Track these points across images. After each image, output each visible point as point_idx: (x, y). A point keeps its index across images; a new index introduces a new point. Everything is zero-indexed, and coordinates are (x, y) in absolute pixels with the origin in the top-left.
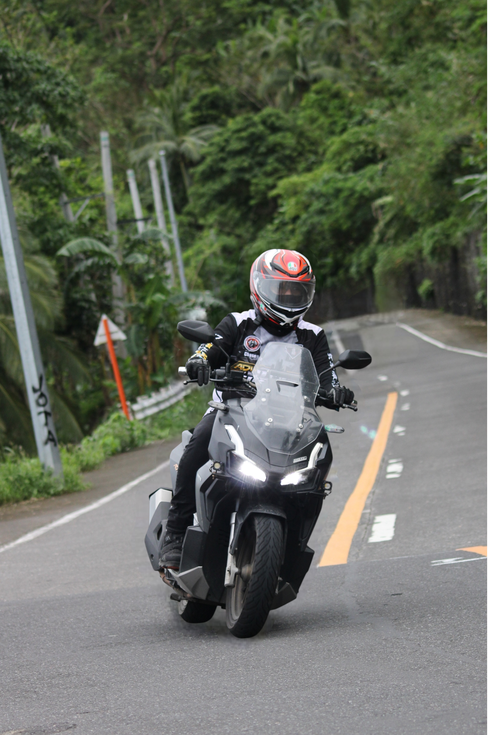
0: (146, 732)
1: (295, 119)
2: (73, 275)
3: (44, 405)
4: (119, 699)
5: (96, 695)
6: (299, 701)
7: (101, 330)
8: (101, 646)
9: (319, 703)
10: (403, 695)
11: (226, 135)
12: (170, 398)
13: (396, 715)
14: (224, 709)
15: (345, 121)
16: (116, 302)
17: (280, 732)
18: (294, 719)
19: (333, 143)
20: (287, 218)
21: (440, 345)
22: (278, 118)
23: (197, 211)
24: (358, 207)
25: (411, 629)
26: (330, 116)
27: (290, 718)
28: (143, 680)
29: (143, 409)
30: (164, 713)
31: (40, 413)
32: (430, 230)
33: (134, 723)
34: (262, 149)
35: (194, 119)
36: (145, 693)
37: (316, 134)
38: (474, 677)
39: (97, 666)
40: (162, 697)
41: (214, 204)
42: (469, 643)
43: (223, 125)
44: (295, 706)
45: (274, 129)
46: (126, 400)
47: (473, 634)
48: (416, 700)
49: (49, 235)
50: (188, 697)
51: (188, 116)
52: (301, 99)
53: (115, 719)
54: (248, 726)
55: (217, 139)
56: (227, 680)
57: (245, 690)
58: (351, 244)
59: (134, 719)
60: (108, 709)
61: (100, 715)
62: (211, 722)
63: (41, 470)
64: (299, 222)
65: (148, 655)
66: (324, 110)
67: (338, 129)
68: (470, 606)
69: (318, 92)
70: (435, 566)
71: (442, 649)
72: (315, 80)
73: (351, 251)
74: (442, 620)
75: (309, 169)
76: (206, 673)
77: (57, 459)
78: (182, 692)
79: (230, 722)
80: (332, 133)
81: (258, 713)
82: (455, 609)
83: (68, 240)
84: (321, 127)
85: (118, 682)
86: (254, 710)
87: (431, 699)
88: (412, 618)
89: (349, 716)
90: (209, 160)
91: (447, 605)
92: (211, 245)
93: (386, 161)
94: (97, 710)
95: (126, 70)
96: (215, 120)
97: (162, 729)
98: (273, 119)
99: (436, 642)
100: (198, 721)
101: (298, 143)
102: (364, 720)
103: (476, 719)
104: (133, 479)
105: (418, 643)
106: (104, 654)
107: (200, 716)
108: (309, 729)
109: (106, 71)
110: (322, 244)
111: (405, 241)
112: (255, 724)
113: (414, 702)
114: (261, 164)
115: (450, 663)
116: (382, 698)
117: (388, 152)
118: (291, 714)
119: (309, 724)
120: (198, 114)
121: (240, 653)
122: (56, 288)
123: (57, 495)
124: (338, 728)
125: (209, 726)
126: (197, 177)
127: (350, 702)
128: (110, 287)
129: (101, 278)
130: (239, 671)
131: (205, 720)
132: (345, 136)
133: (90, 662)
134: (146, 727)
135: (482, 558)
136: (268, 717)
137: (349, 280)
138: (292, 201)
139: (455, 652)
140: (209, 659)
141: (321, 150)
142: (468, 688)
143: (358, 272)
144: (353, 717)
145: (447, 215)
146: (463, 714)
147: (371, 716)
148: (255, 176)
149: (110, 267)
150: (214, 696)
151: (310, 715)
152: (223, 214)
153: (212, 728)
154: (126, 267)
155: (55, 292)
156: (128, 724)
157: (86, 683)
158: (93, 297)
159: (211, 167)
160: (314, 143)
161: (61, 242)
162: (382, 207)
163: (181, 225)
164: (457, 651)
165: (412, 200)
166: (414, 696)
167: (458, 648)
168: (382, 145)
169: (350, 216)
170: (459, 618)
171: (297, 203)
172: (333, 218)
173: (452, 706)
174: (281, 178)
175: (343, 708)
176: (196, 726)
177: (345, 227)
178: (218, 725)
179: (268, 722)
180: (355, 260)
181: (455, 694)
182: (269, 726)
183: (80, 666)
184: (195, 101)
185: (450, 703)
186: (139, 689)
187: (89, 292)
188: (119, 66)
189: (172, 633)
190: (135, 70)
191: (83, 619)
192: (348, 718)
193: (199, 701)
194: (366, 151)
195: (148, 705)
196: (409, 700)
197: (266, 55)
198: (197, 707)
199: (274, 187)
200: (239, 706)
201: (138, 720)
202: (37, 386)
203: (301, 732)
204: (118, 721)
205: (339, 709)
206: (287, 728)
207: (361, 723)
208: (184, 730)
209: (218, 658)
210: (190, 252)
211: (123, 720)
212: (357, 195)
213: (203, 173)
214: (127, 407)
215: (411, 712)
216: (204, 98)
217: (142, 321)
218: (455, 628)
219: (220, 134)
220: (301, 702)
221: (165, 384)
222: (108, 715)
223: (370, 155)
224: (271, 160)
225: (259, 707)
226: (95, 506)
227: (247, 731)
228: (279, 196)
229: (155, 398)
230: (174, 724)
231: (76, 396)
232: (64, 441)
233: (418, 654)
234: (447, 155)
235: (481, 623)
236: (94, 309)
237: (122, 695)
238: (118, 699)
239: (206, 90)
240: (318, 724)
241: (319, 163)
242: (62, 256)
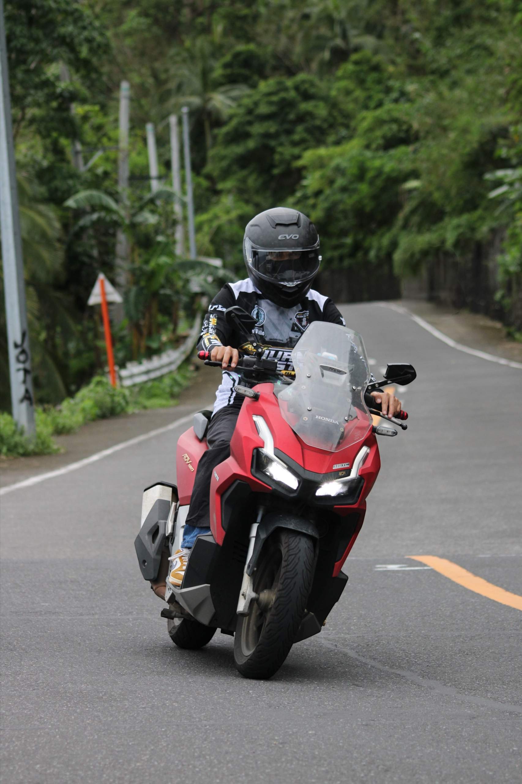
0: (49, 698)
1: (330, 89)
2: (76, 228)
3: (24, 362)
4: (34, 666)
5: (13, 659)
6: (203, 686)
7: (97, 290)
8: (31, 613)
9: (221, 690)
10: (303, 691)
11: (256, 97)
12: (161, 367)
13: (289, 709)
14: (130, 685)
15: (381, 96)
16: (118, 262)
17: (174, 713)
18: (192, 702)
19: (364, 119)
20: (310, 191)
21: (450, 342)
22: (312, 84)
23: (216, 174)
24: (384, 189)
25: (333, 630)
26: (365, 89)
27: (189, 701)
28: (62, 650)
29: (132, 376)
30: (72, 683)
31: (18, 370)
32: (455, 221)
33: (40, 689)
34: (292, 116)
35: (223, 76)
36: (60, 662)
37: (350, 107)
38: (376, 682)
39: (21, 632)
40: (74, 668)
41: (235, 168)
42: (384, 649)
43: (254, 86)
44: (198, 690)
45: (307, 96)
46: (115, 364)
47: (391, 641)
48: (313, 697)
49: (57, 183)
50: (99, 671)
51: (218, 72)
52: (337, 68)
53: (24, 684)
54: (147, 704)
55: (246, 101)
56: (142, 658)
57: (155, 670)
58: (373, 226)
59: (41, 686)
60: (20, 674)
61: (11, 678)
62: (113, 696)
63: (13, 428)
64: (322, 198)
65: (74, 626)
66: (361, 82)
67: (372, 104)
68: (397, 614)
69: (357, 63)
70: (378, 571)
71: (356, 652)
72: (357, 49)
73: (372, 233)
74: (365, 625)
75: (338, 143)
76: (124, 650)
77: (31, 419)
78: (95, 665)
79: (131, 698)
80: (366, 107)
81: (160, 693)
82: (382, 615)
83: (77, 192)
84: (356, 101)
85: (38, 649)
86: (157, 690)
87: (327, 697)
88: (338, 619)
89: (245, 705)
90: (234, 123)
91: (377, 610)
92: (228, 212)
93: (417, 145)
94: (10, 673)
95: (160, 15)
96: (245, 80)
97: (65, 698)
98: (306, 86)
99: (353, 645)
100: (101, 694)
101: (330, 114)
102: (257, 710)
103: (362, 720)
104: (107, 447)
105: (336, 643)
106: (31, 621)
107: (104, 689)
108: (203, 713)
109: (140, 15)
110: (343, 224)
111: (429, 230)
112: (154, 702)
113: (310, 699)
114: (289, 132)
115: (359, 667)
116: (282, 692)
117: (422, 134)
118: (191, 697)
119: (204, 708)
120: (229, 71)
121: (163, 635)
122: (59, 240)
123: (26, 454)
124: (230, 715)
125: (110, 699)
126: (220, 138)
127: (250, 692)
128: (114, 245)
129: (106, 234)
130: (157, 651)
131: (108, 694)
132: (379, 112)
133: (16, 627)
134: (51, 694)
135: (426, 568)
136: (169, 697)
137: (367, 263)
138: (317, 174)
139: (367, 656)
140: (131, 636)
141: (353, 124)
142: (366, 692)
143: (377, 256)
144: (248, 706)
145: (475, 207)
146: (351, 715)
147: (265, 707)
148: (281, 144)
149: (116, 224)
150: (125, 672)
151: (208, 699)
152: (244, 181)
153: (112, 702)
154: (133, 226)
155: (58, 245)
156: (34, 690)
157: (6, 646)
158: (95, 253)
159: (236, 130)
160: (348, 116)
161: (69, 193)
162: (410, 191)
163: (197, 186)
164: (370, 656)
165: (439, 188)
166: (313, 693)
167: (372, 653)
168: (416, 125)
169: (375, 197)
170: (382, 625)
171: (322, 177)
172: (355, 198)
173: (345, 706)
174: (306, 149)
175: (241, 697)
176: (98, 698)
177: (368, 209)
178: (119, 700)
179: (167, 702)
180: (375, 244)
181: (352, 696)
182: (166, 705)
183: (5, 630)
184: (228, 58)
185: (344, 703)
186: (55, 658)
187: (92, 247)
188: (152, 11)
189: (103, 608)
190: (169, 18)
191: (20, 584)
192: (242, 707)
193: (108, 675)
194: (399, 131)
195: (59, 674)
196: (307, 696)
197: (306, 17)
198: (105, 681)
199: (299, 157)
200: (144, 684)
201: (45, 687)
202: (19, 341)
203: (194, 715)
204: (26, 686)
205: (238, 698)
206: (182, 709)
207: (253, 712)
208: (86, 701)
209: (140, 637)
210: (204, 217)
211: (31, 686)
212: (384, 177)
213: (227, 134)
214: (114, 371)
215: (303, 708)
216: (237, 55)
217: (143, 283)
218: (375, 633)
219: (249, 96)
220: (204, 687)
221: (158, 352)
222: (18, 679)
223: (402, 135)
224: (300, 128)
225: (163, 688)
226: (62, 471)
227: (144, 708)
228: (304, 168)
229: (146, 365)
230: (78, 694)
231: (66, 354)
232: (41, 401)
233: (331, 654)
234: (482, 145)
235: (402, 631)
236: (96, 265)
237: (37, 662)
238: (32, 665)
239: (241, 47)
240: (212, 709)
241: (350, 138)
242: (68, 209)
